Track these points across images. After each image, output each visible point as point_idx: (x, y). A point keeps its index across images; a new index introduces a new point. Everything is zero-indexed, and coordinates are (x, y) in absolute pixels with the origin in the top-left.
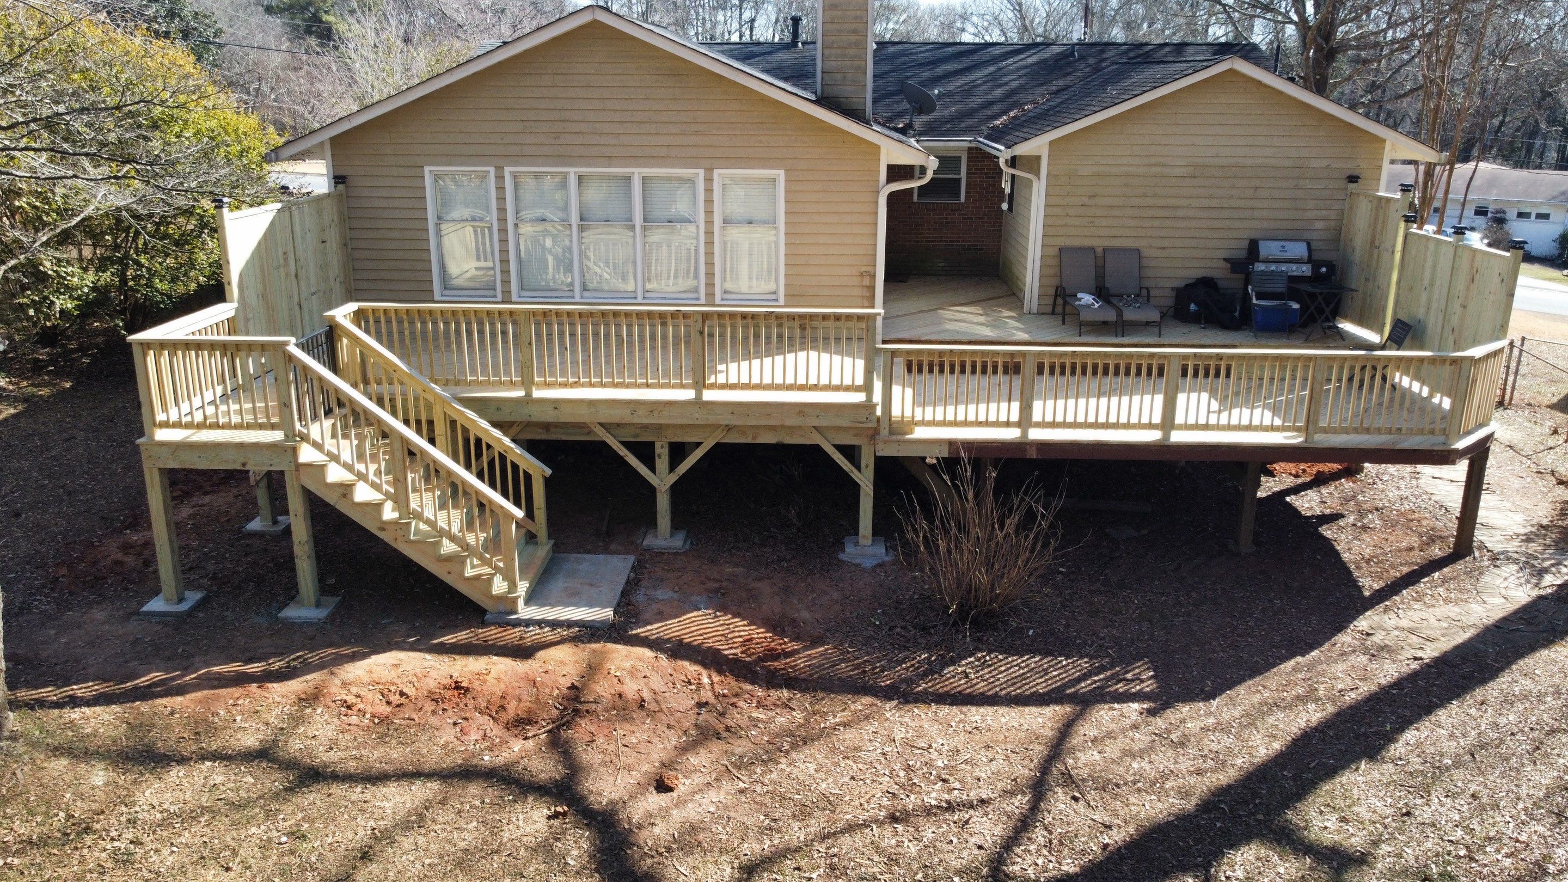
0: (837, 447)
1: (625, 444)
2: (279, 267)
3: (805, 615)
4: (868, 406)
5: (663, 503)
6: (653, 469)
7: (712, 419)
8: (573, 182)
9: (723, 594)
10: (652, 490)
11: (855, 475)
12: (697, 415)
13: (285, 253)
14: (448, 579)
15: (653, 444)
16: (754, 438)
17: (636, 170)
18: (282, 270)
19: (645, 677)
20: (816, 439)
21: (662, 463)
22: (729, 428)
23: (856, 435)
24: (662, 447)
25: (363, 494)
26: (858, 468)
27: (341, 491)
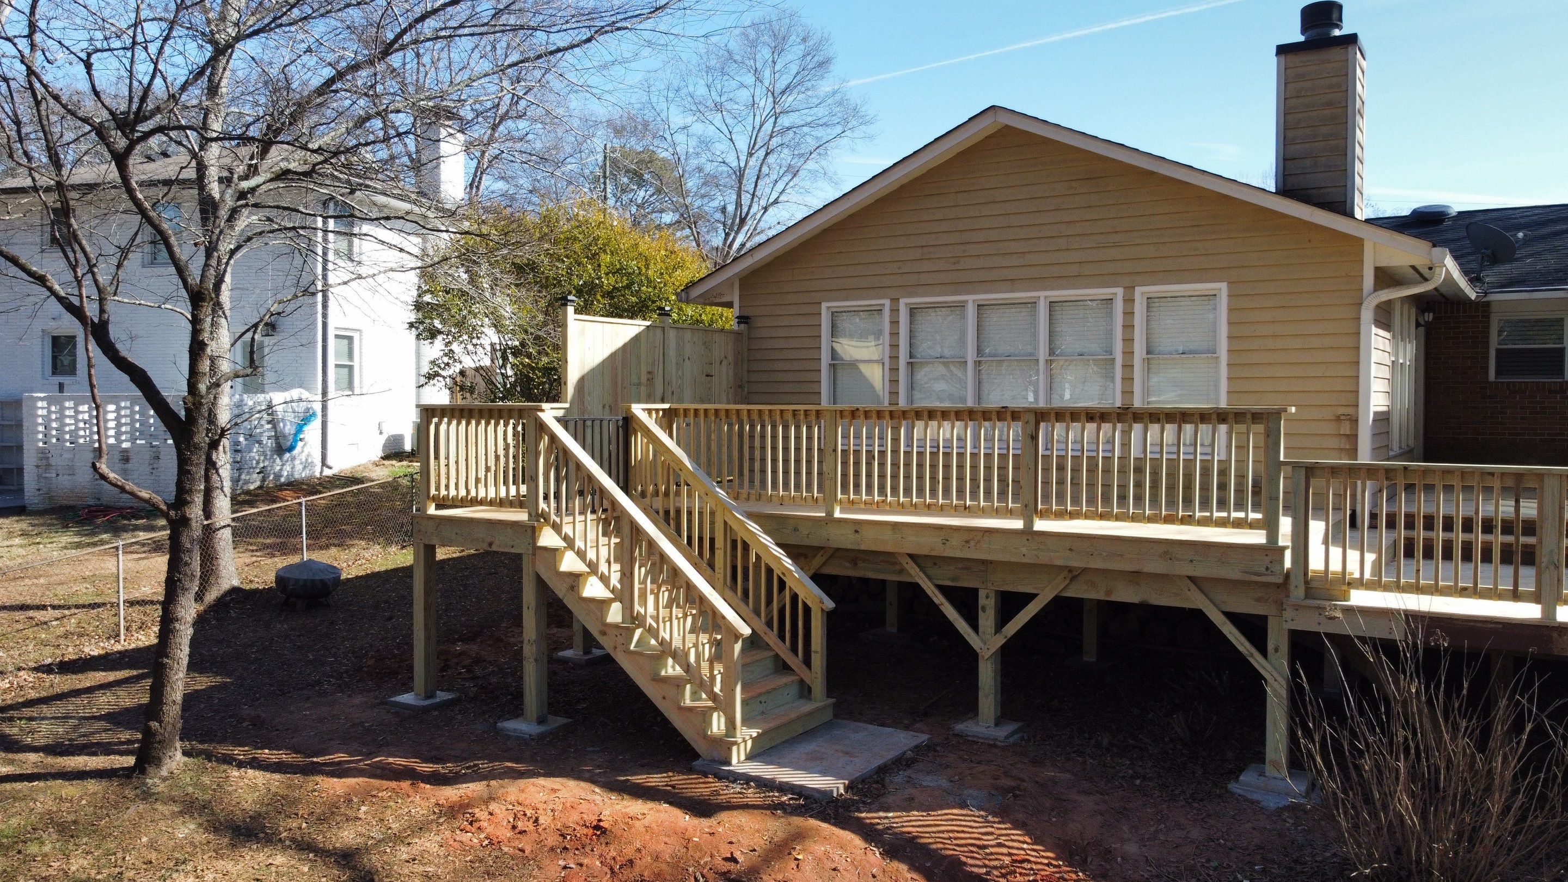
0: (1232, 617)
1: (942, 589)
2: (639, 384)
3: (1132, 848)
4: (1272, 550)
5: (987, 674)
6: (974, 624)
7: (1044, 558)
8: (971, 311)
9: (1015, 796)
10: (973, 656)
11: (1257, 660)
12: (1024, 550)
13: (649, 373)
14: (662, 706)
15: (976, 591)
16: (1109, 593)
17: (1042, 294)
18: (643, 388)
19: (834, 869)
20: (1195, 600)
21: (987, 619)
22: (1074, 574)
23: (1259, 600)
24: (987, 597)
25: (593, 589)
26: (1264, 652)
27: (569, 581)
